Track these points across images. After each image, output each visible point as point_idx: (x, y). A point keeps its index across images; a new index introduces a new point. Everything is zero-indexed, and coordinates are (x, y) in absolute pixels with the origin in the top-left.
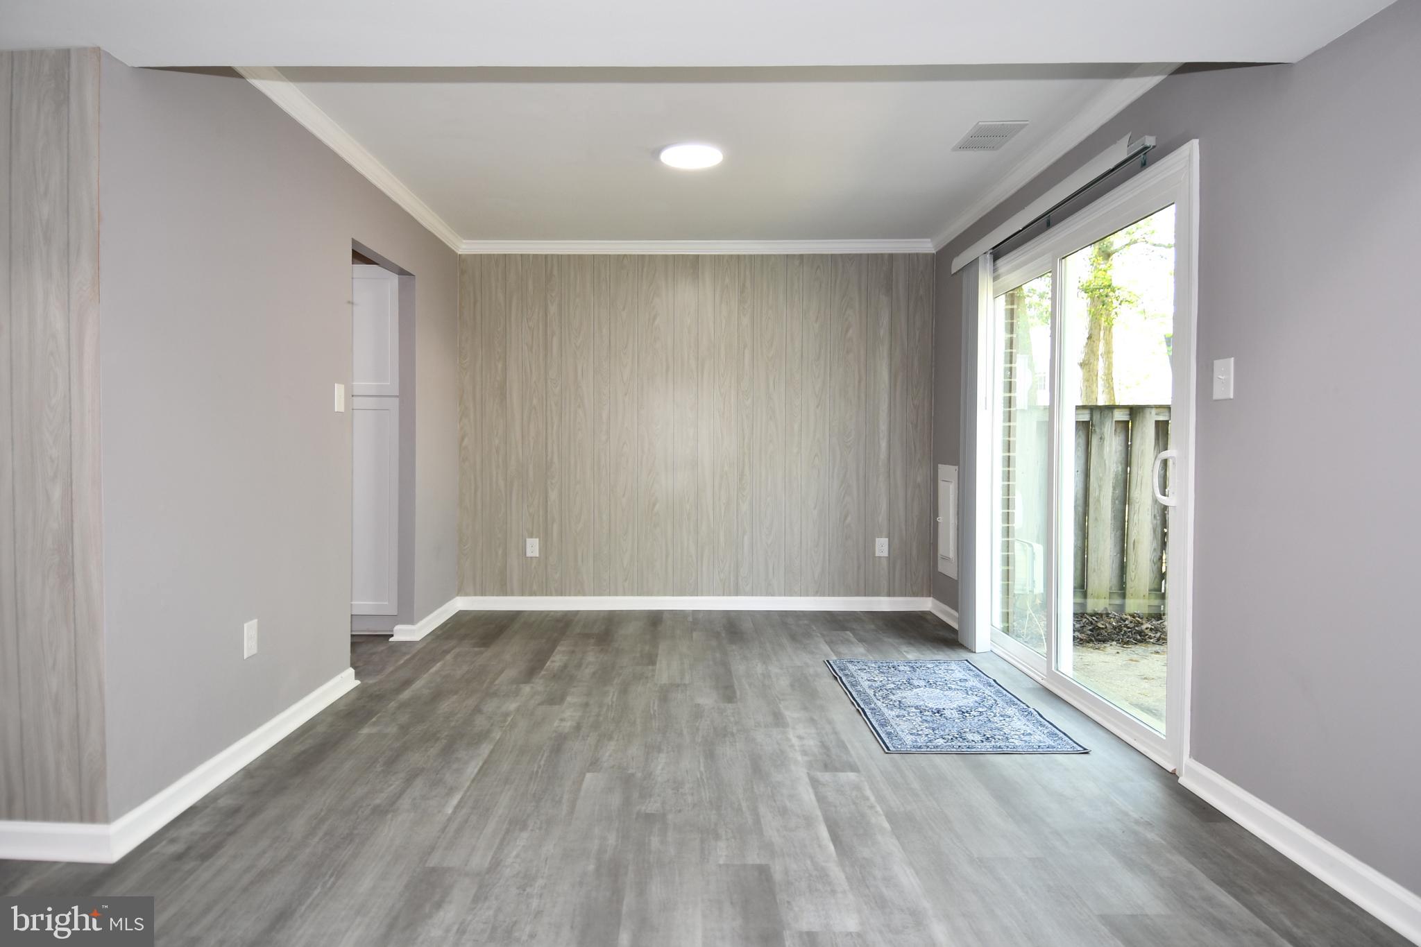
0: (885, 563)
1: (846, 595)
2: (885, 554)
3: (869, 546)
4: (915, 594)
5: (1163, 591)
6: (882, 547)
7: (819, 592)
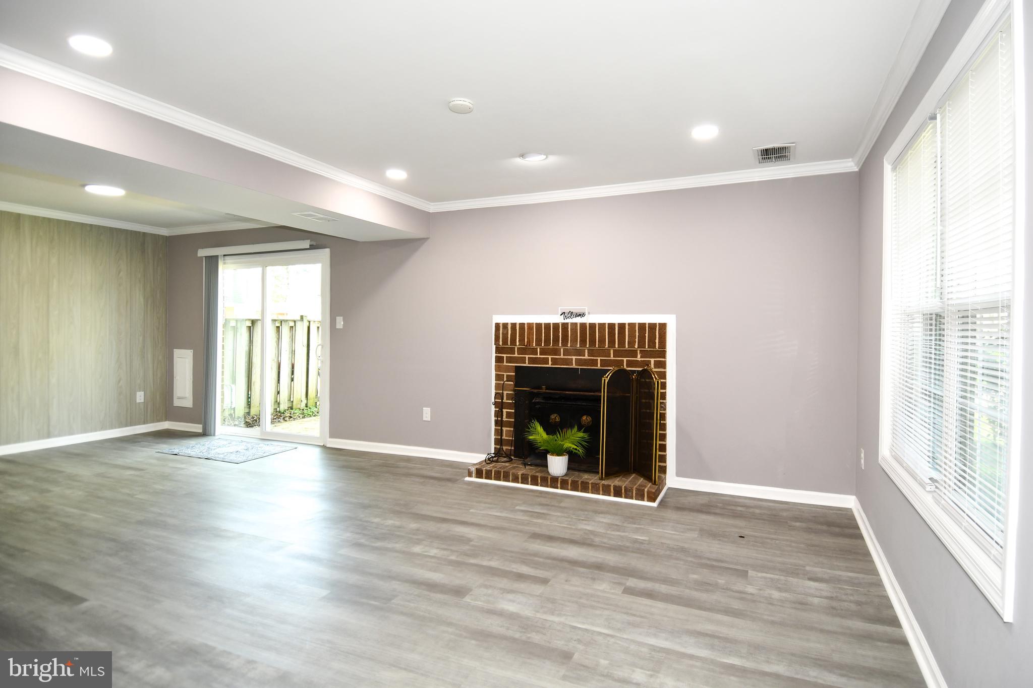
0: (142, 406)
1: (119, 427)
2: (142, 401)
3: (133, 396)
4: (159, 421)
5: (278, 401)
6: (140, 397)
7: (103, 428)
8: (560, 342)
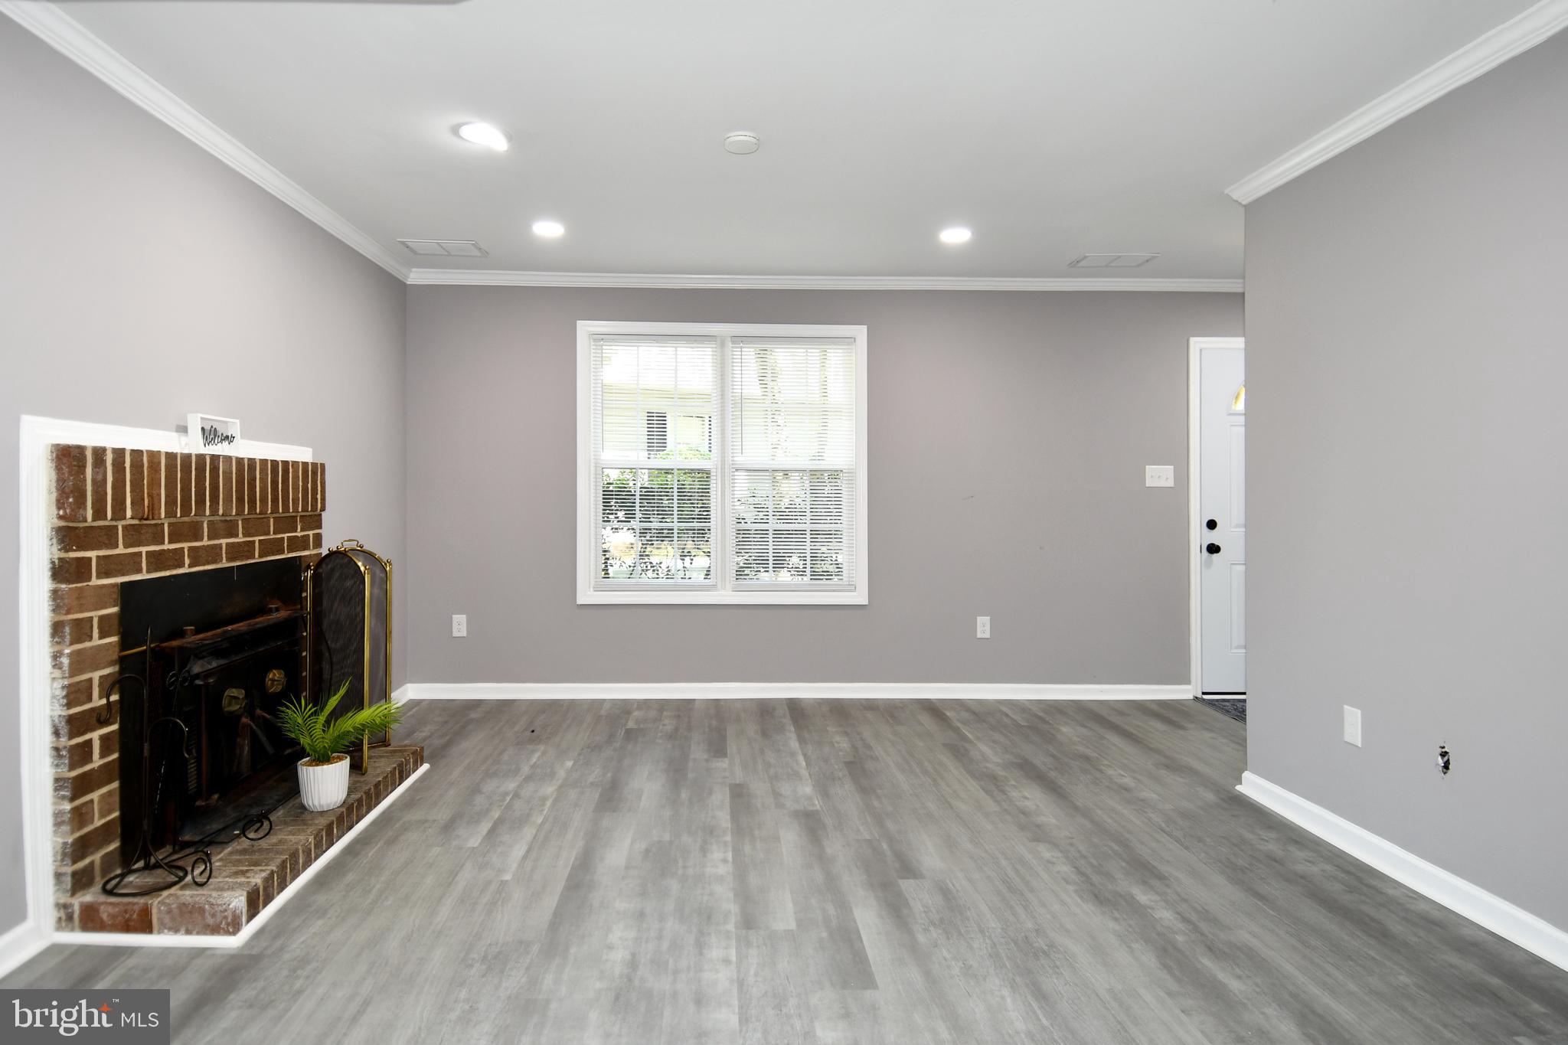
8: (208, 503)
